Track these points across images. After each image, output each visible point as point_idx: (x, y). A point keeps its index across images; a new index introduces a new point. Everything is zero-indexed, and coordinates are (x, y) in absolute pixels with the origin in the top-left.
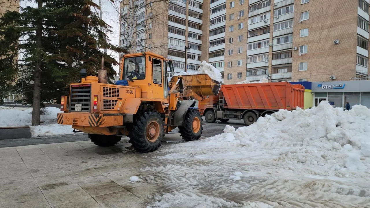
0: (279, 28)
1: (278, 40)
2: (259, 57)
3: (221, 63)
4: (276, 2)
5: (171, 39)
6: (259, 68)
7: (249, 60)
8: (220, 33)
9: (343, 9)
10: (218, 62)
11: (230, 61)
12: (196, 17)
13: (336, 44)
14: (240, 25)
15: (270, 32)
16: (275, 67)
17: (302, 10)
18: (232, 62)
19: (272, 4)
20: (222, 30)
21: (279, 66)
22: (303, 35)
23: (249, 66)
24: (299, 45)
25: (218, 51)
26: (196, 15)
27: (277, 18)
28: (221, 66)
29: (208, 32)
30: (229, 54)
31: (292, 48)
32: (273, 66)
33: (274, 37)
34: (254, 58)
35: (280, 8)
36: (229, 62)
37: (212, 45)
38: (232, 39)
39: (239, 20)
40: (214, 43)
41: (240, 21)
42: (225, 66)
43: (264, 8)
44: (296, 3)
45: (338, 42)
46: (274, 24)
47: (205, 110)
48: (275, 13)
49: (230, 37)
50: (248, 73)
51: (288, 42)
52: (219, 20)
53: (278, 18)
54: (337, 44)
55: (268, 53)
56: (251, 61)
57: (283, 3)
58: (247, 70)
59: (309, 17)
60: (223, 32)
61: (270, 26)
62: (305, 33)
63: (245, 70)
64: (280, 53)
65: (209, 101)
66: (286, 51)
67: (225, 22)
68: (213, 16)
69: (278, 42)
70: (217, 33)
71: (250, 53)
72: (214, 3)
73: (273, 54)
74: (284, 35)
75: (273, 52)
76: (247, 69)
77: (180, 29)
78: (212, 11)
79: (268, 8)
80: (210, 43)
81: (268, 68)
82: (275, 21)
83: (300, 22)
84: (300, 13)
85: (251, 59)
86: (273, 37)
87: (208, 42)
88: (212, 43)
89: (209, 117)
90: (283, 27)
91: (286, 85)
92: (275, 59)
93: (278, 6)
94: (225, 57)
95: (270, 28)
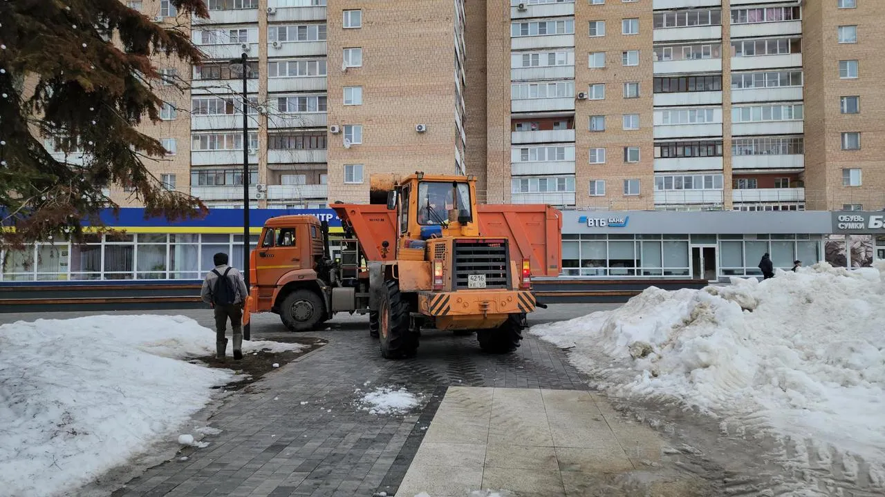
0: (283, 72)
1: (282, 100)
2: (230, 137)
4: (272, 4)
6: (230, 167)
7: (198, 142)
9: (429, 61)
13: (421, 133)
15: (260, 76)
16: (275, 167)
17: (347, 43)
19: (261, 7)
21: (287, 166)
22: (350, 101)
23: (200, 159)
24: (343, 123)
27: (279, 45)
31: (326, 127)
32: (270, 167)
33: (270, 93)
34: (213, 138)
35: (284, 22)
43: (239, 11)
44: (330, 21)
45: (424, 129)
46: (270, 60)
47: (279, 289)
48: (270, 34)
50: (195, 178)
51: (307, 112)
53: (280, 48)
54: (423, 132)
55: (255, 131)
56: (203, 146)
57: (291, 13)
58: (193, 168)
59: (363, 62)
61: (258, 62)
62: (355, 96)
63: (188, 169)
64: (289, 135)
65: (298, 257)
66: (304, 133)
69: (282, 108)
71: (200, 122)
73: (269, 136)
74: (298, 92)
75: (268, 129)
76: (191, 166)
79: (252, 15)
81: (257, 169)
82: (271, 53)
83: (344, 69)
84: (341, 47)
85: (203, 139)
86: (268, 93)
89: (301, 312)
90: (292, 72)
91: (545, 213)
92: (276, 148)
93: (279, 18)
95: (260, 67)
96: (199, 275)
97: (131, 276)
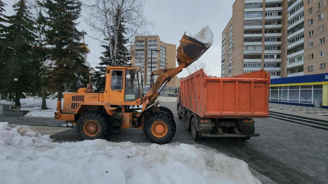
3: (301, 56)
5: (247, 47)
8: (299, 29)
10: (296, 57)
11: (311, 53)
12: (275, 24)
14: (320, 16)
18: (313, 55)
20: (300, 26)
25: (296, 46)
26: (275, 22)
28: (301, 60)
29: (286, 32)
30: (310, 47)
36: (310, 55)
37: (290, 43)
38: (312, 31)
39: (318, 11)
40: (293, 40)
41: (319, 13)
42: (305, 60)
49: (309, 31)
52: (297, 18)
60: (302, 28)
67: (303, 18)
68: (290, 17)
70: (296, 30)
72: (291, 5)
77: (257, 38)
78: (290, 13)
80: (289, 41)
87: (286, 41)
88: (290, 41)
94: (305, 51)
96: (299, 101)
97: (287, 100)
